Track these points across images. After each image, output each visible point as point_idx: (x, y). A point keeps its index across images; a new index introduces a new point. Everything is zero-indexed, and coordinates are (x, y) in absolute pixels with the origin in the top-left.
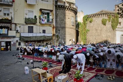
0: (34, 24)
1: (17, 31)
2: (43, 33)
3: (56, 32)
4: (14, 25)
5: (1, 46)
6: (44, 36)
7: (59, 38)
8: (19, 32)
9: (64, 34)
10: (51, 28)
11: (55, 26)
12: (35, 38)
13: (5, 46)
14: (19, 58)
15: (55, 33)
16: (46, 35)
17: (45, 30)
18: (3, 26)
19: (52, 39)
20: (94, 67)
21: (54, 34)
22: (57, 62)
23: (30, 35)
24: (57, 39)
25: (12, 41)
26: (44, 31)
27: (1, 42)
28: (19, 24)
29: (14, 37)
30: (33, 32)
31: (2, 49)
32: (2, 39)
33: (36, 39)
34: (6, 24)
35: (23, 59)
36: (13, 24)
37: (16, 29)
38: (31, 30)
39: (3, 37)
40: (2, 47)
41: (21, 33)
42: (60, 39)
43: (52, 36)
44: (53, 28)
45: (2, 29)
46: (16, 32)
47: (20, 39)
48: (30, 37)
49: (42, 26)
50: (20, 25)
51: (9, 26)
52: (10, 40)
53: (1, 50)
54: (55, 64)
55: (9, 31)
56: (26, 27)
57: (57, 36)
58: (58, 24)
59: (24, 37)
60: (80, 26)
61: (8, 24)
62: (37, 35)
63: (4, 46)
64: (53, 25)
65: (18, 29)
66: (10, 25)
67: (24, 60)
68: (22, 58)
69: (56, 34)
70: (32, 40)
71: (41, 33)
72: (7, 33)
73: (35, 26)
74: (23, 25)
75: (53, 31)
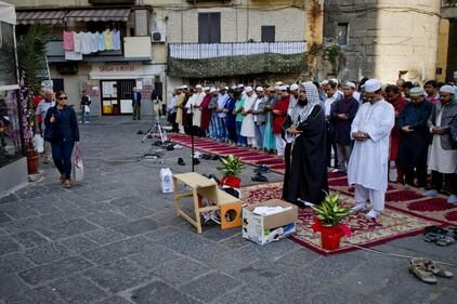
1: (157, 37)
2: (262, 41)
3: (327, 33)
4: (145, 12)
5: (103, 99)
6: (266, 54)
7: (343, 61)
8: (163, 39)
9: (367, 41)
10: (303, 16)
11: (321, 1)
12: (229, 65)
13: (114, 99)
14: (158, 144)
15: (320, 40)
16: (275, 48)
17: (273, 28)
18: (103, 19)
19: (306, 68)
21: (315, 44)
23: (208, 52)
24: (330, 66)
25: (139, 80)
26: (268, 34)
27: (101, 81)
28: (161, 7)
29: (146, 63)
30: (218, 40)
31: (107, 111)
32: (105, 73)
33: (231, 70)
34: (114, 13)
35: (171, 148)
36: (140, 7)
37: (152, 27)
38: (210, 30)
39: (107, 63)
40: (106, 103)
41: (171, 47)
42: (346, 70)
43: (305, 56)
44: (314, 13)
45: (101, 32)
46: (153, 44)
47: (168, 72)
48: (206, 62)
49: (259, 10)
50: (165, 13)
51: (126, 19)
52: (132, 73)
53: (103, 114)
55: (128, 39)
56: (191, 20)
57: (333, 55)
59: (181, 60)
61: (122, 11)
62: (238, 53)
63: (111, 99)
65: (160, 27)
66: (128, 13)
67: (173, 149)
68: (166, 142)
69: (329, 45)
70: (213, 73)
71: (252, 41)
72: (119, 48)
73: (229, 9)
74: (179, 10)
75: (312, 29)
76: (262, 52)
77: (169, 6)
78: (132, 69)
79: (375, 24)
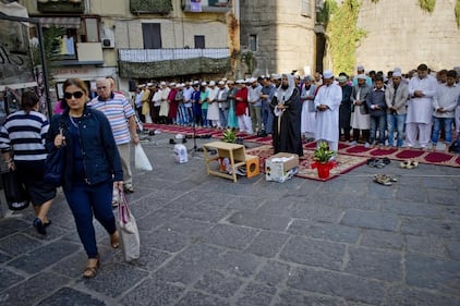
0: (163, 14)
1: (107, 43)
2: (196, 47)
3: (243, 42)
4: (95, 20)
6: (200, 58)
7: (255, 63)
8: (112, 45)
9: (270, 48)
10: (225, 29)
11: (238, 17)
12: (171, 66)
15: (238, 47)
16: (208, 53)
17: (203, 37)
19: (230, 69)
20: (367, 145)
21: (235, 50)
22: (258, 136)
23: (153, 56)
24: (246, 68)
25: (94, 81)
26: (200, 42)
27: (56, 83)
28: (108, 17)
29: (98, 66)
30: (160, 47)
32: (59, 76)
33: (174, 71)
34: (64, 20)
35: (152, 134)
36: (89, 16)
37: (102, 35)
38: (152, 38)
41: (122, 52)
42: (257, 70)
43: (229, 59)
44: (233, 26)
46: (103, 49)
47: (119, 74)
48: (152, 65)
49: (192, 22)
50: (113, 23)
51: (78, 27)
52: (86, 75)
54: (254, 140)
55: (80, 45)
56: (136, 28)
57: (248, 58)
58: (250, 10)
59: (131, 63)
60: (331, 17)
61: (72, 20)
62: (178, 57)
64: (231, 15)
65: (109, 34)
66: (78, 21)
67: (155, 135)
69: (245, 51)
70: (159, 74)
71: (188, 48)
72: (73, 53)
73: (167, 21)
74: (125, 20)
75: (232, 38)
76: (197, 56)
77: (116, 16)
78: (86, 72)
79: (275, 36)
